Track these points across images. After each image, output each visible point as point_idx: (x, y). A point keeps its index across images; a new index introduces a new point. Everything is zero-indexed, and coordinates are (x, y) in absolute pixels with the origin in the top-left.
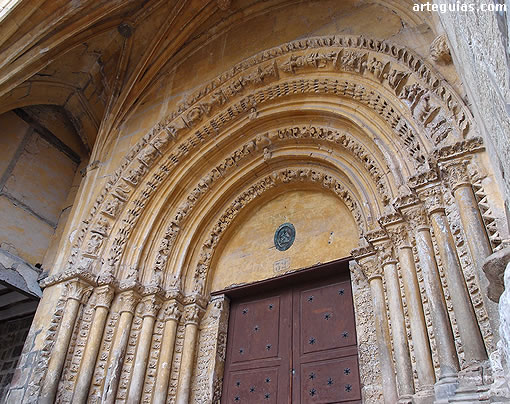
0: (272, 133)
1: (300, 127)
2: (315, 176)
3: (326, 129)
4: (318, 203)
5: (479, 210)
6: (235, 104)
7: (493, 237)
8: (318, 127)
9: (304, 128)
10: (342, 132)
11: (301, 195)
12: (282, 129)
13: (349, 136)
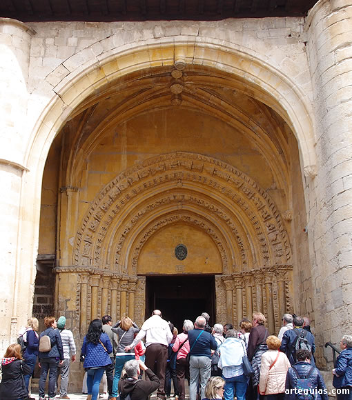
0: (187, 197)
1: (205, 202)
2: (197, 223)
3: (220, 210)
4: (199, 237)
5: (285, 292)
6: (170, 174)
7: (288, 304)
8: (216, 207)
9: (207, 203)
10: (228, 217)
11: (190, 229)
12: (194, 198)
13: (231, 221)
